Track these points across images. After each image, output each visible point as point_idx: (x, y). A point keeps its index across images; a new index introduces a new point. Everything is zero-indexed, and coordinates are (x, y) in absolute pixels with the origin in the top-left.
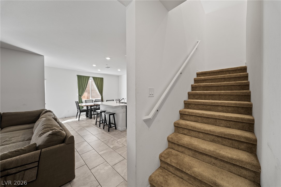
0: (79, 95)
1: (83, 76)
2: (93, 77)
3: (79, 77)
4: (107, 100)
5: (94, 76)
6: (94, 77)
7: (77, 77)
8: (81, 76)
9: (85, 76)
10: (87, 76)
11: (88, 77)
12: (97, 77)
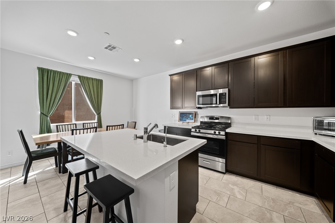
0: (41, 113)
1: (55, 72)
2: (80, 77)
3: (42, 72)
4: (107, 127)
5: (81, 75)
6: (82, 77)
7: (37, 71)
8: (48, 71)
9: (60, 72)
10: (63, 73)
11: (67, 74)
12: (90, 78)
